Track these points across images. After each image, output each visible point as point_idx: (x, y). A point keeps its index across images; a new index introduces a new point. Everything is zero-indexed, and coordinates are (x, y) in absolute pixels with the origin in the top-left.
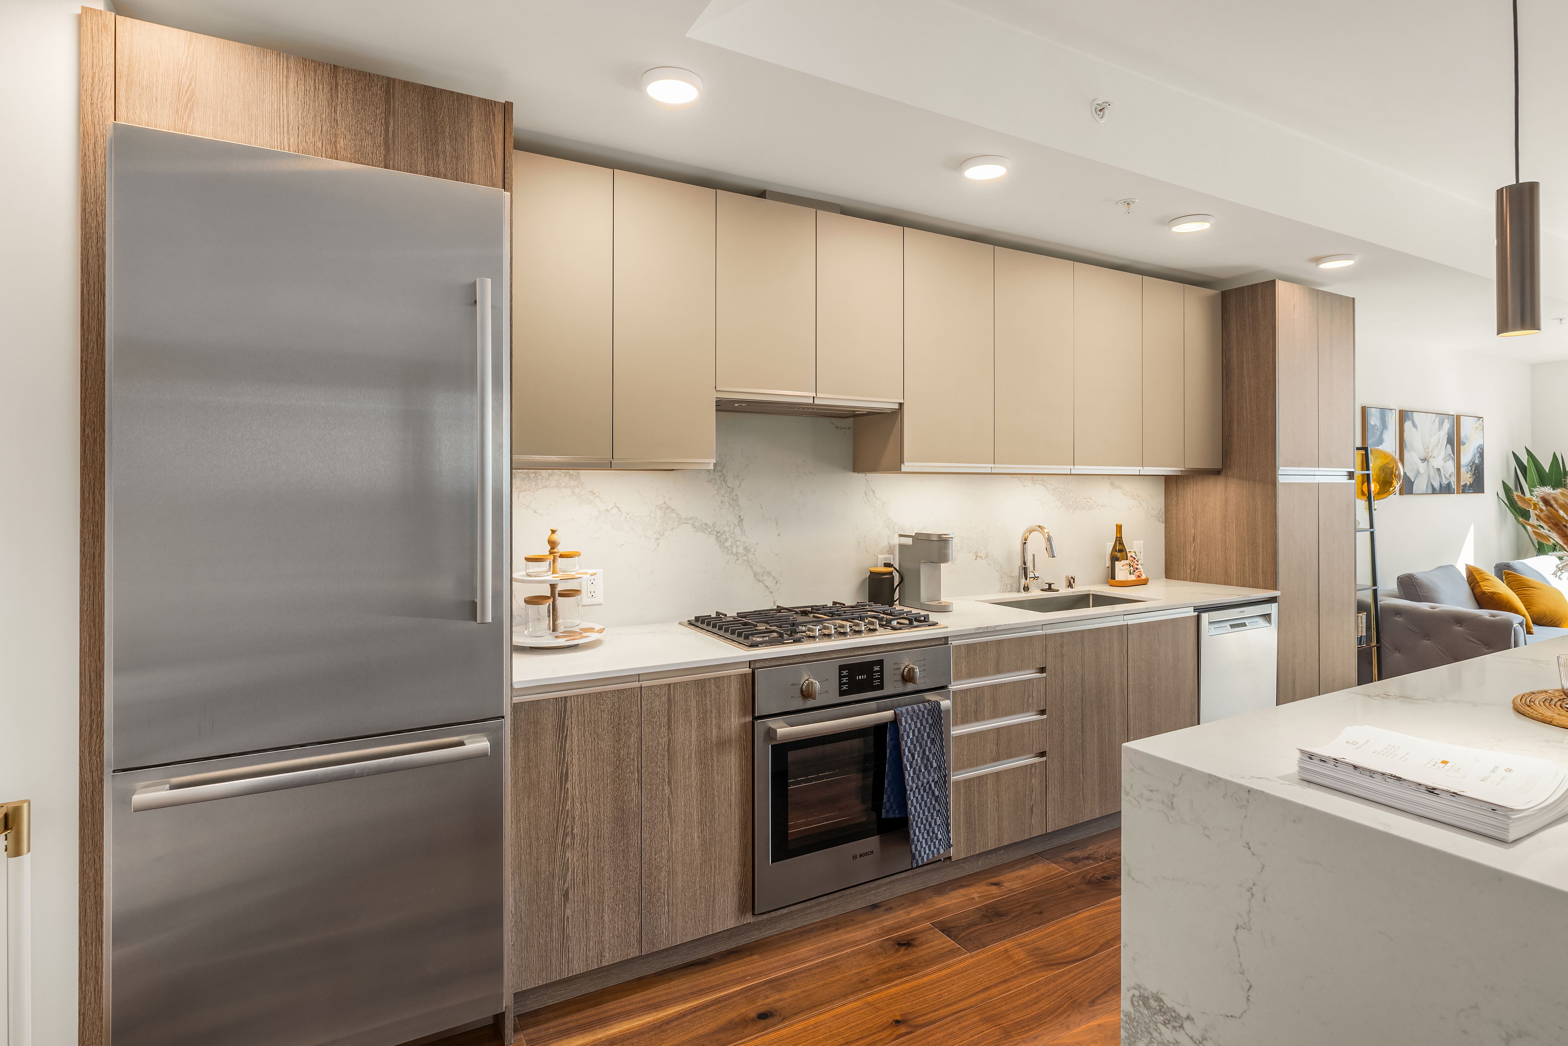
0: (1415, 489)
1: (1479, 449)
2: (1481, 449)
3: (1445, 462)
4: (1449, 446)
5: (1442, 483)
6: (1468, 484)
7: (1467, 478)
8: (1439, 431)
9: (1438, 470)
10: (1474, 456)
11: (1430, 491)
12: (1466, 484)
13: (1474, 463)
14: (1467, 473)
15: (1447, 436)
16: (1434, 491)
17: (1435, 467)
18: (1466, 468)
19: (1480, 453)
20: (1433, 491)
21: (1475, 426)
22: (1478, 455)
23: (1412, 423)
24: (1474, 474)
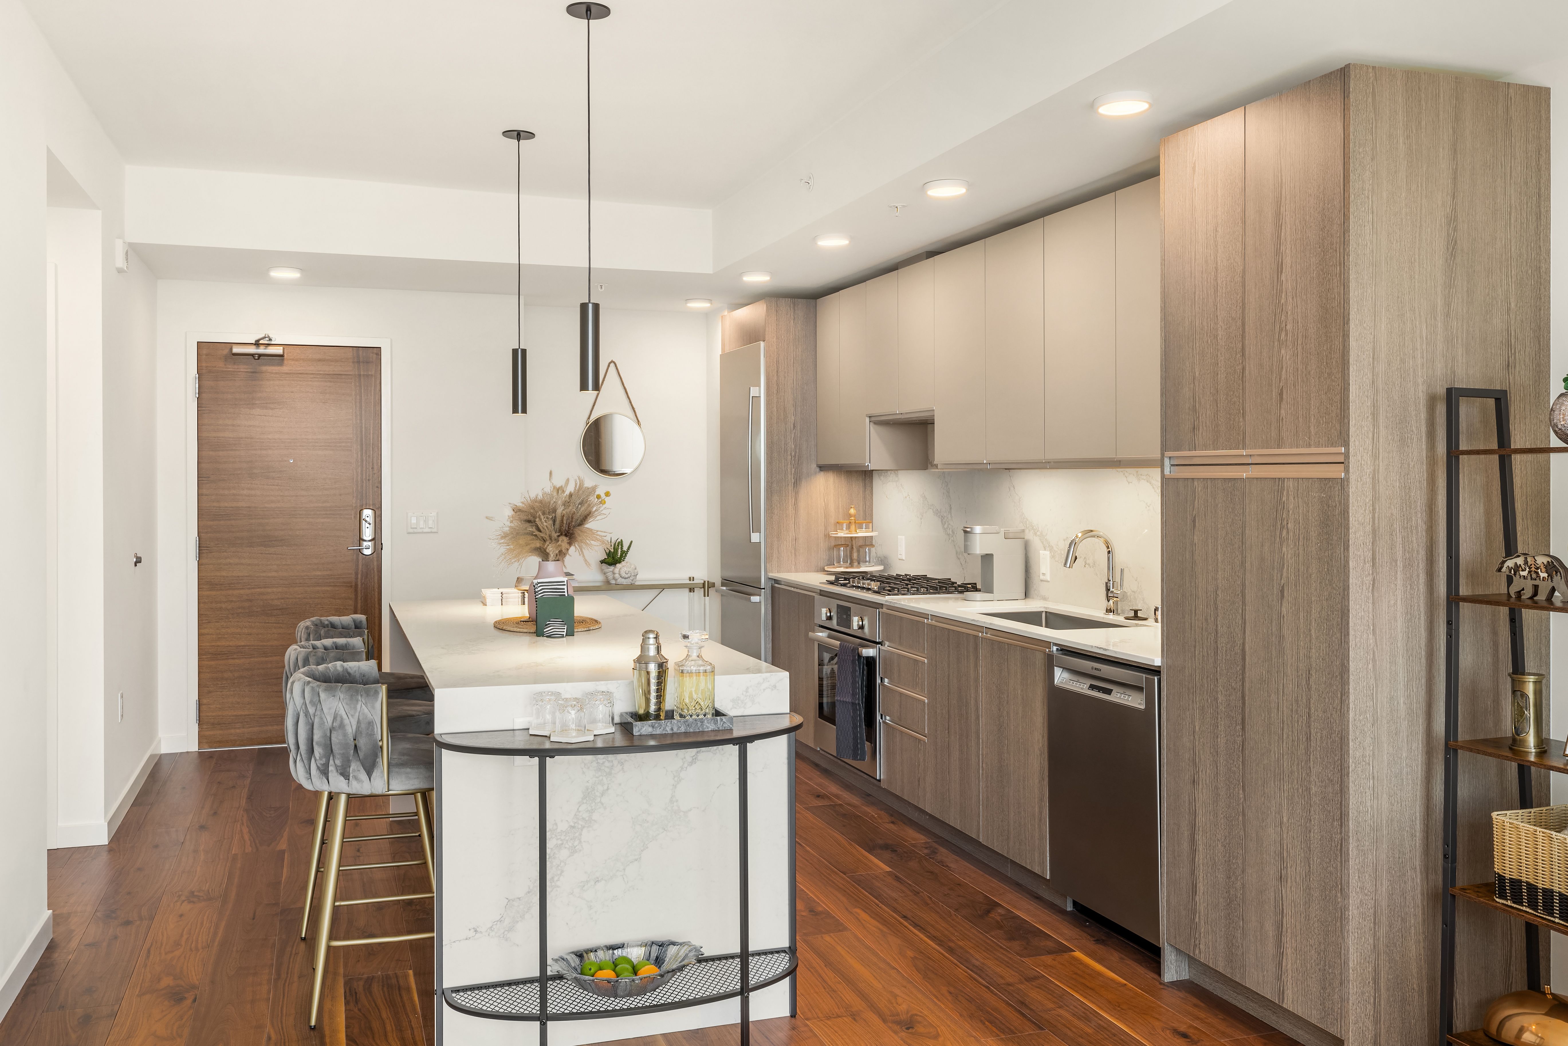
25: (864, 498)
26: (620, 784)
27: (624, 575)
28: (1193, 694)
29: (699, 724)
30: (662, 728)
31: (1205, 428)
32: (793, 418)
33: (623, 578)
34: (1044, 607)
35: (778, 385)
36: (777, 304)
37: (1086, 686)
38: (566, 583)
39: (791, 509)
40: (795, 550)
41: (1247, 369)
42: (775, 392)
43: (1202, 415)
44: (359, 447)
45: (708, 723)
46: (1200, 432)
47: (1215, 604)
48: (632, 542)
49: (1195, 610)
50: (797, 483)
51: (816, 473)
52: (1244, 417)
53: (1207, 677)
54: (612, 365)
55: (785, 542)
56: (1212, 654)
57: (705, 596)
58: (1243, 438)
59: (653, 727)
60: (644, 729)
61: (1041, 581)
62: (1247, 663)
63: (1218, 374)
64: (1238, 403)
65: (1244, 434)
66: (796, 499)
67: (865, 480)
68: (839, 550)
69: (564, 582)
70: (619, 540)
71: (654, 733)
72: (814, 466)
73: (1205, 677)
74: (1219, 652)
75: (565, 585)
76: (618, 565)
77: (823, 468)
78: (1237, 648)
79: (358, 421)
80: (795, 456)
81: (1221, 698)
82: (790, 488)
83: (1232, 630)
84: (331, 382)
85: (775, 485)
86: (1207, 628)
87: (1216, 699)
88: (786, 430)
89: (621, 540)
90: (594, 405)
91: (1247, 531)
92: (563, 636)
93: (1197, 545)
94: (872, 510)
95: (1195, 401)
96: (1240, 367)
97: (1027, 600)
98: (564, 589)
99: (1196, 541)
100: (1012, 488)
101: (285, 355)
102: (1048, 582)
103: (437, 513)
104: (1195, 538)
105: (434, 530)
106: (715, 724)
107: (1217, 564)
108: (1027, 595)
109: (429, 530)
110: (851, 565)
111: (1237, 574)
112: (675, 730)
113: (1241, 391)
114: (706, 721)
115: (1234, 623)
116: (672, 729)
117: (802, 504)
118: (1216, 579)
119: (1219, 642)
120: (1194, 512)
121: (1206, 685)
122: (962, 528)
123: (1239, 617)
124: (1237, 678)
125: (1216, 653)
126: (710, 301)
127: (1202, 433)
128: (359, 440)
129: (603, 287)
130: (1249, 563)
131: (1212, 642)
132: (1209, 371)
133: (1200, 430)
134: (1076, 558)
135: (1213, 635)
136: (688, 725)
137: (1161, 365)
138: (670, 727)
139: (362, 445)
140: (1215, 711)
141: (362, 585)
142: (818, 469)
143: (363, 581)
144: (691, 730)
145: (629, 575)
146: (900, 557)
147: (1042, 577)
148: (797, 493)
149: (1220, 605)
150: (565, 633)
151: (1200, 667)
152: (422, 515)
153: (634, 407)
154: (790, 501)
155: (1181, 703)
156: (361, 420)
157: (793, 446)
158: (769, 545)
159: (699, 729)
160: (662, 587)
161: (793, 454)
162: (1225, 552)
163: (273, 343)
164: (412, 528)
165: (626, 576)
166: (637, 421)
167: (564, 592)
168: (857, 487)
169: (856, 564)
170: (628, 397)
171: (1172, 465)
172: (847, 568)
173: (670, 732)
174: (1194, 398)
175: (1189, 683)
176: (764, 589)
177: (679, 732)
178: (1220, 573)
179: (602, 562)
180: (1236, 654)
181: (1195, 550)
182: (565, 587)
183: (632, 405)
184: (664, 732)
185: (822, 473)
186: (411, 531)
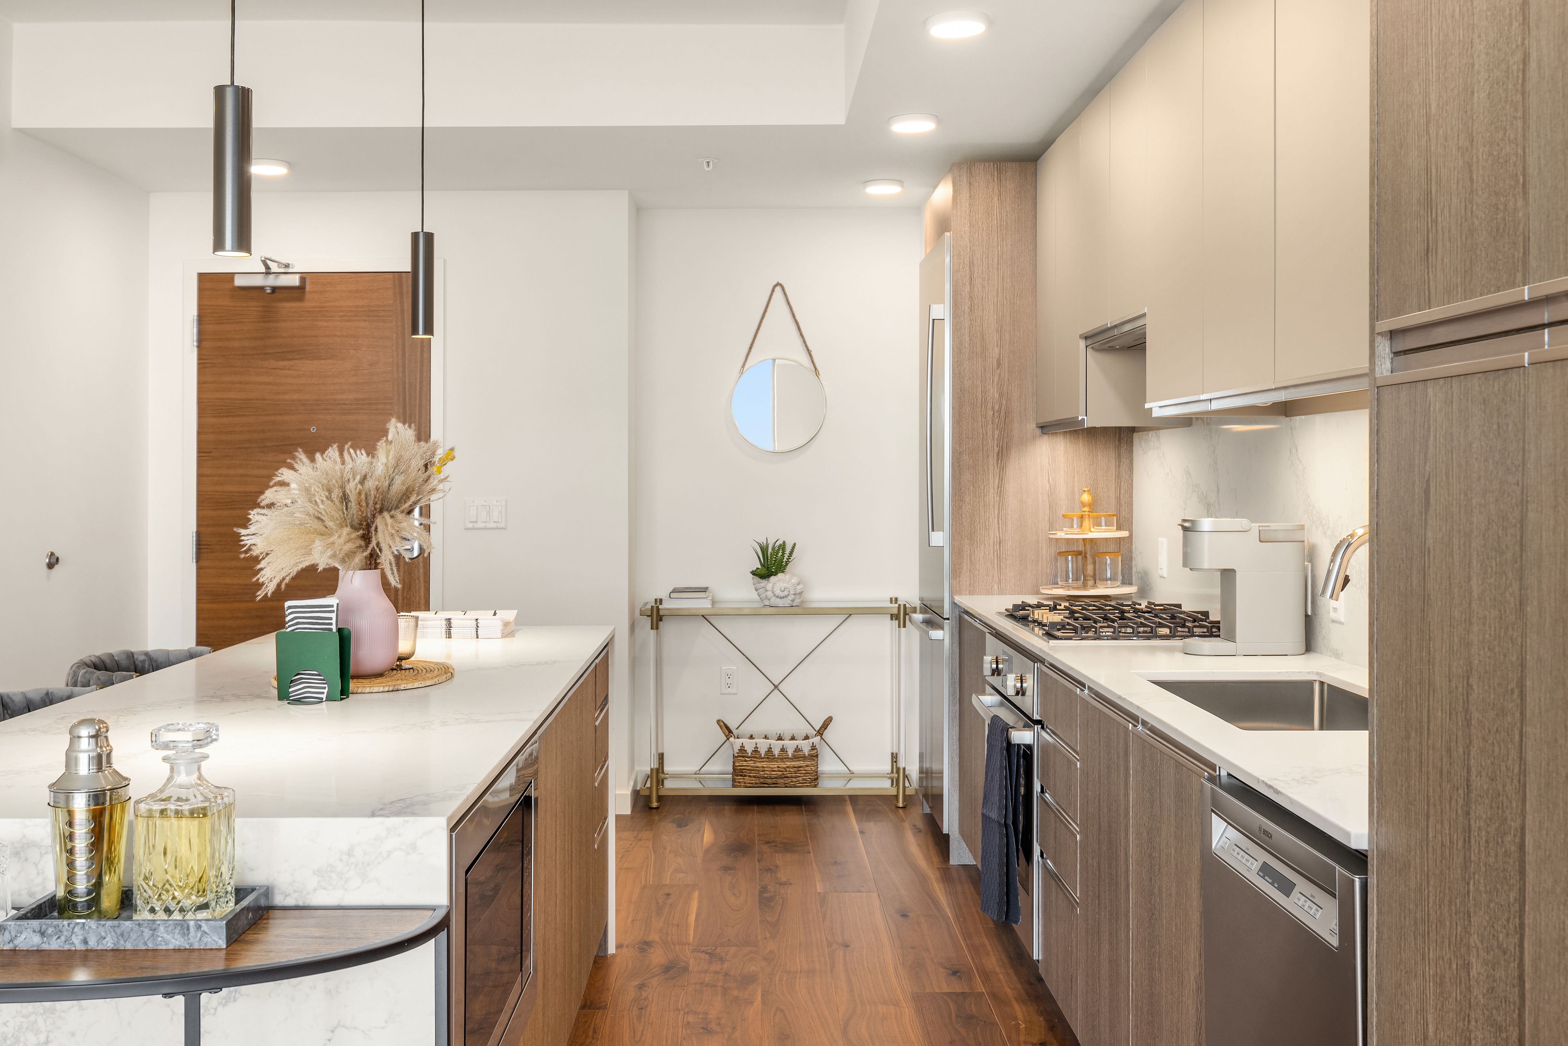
25: (1118, 477)
26: (73, 1034)
27: (778, 592)
28: (1424, 937)
29: (147, 933)
30: (63, 938)
31: (1448, 244)
32: (997, 351)
33: (777, 597)
34: (1317, 673)
35: (971, 298)
36: (971, 172)
37: (1256, 866)
38: (335, 608)
39: (992, 496)
40: (999, 558)
41: (1534, 55)
42: (967, 310)
43: (1442, 212)
44: (401, 410)
45: (167, 932)
46: (1439, 257)
47: (1466, 710)
48: (795, 544)
49: (1429, 722)
50: (1003, 454)
51: (1034, 438)
52: (1525, 193)
53: (1450, 902)
54: (778, 289)
55: (982, 547)
56: (1460, 843)
57: (899, 627)
58: (1524, 253)
59: (43, 934)
60: (23, 937)
61: (1333, 621)
62: (1529, 888)
63: (1473, 93)
64: (1514, 158)
65: (1526, 240)
66: (1001, 479)
67: (1118, 448)
68: (1067, 559)
69: (332, 606)
70: (780, 542)
71: (45, 947)
72: (1032, 426)
73: (1446, 902)
74: (1473, 841)
75: (333, 611)
76: (772, 578)
77: (1046, 428)
78: (1509, 838)
79: (401, 374)
80: (999, 411)
81: (1476, 968)
82: (992, 461)
83: (1500, 787)
84: (365, 321)
85: (965, 457)
86: (1449, 773)
87: (1467, 966)
88: (985, 370)
89: (784, 542)
90: (751, 348)
91: (1531, 515)
92: (321, 701)
93: (1432, 552)
94: (1131, 497)
95: (1429, 180)
96: (1519, 56)
97: (1311, 656)
98: (331, 619)
99: (1430, 542)
100: (1294, 451)
101: (308, 288)
102: (1342, 623)
103: (506, 501)
104: (1429, 534)
105: (500, 525)
106: (184, 935)
107: (1470, 604)
108: (1309, 645)
109: (494, 525)
110: (1085, 586)
111: (1510, 632)
112: (93, 944)
113: (1520, 123)
114: (162, 928)
115: (1503, 768)
116: (85, 942)
117: (1011, 487)
118: (1468, 645)
119: (1472, 814)
120: (1427, 468)
121: (1448, 923)
122: (1180, 522)
123: (1514, 754)
124: (1508, 920)
125: (1467, 841)
126: (901, 182)
127: (1442, 260)
128: (401, 399)
129: (711, 164)
130: (1535, 603)
131: (1460, 812)
132: (1456, 92)
133: (1439, 251)
134: (1347, 580)
135: (1461, 791)
136: (122, 935)
137: (1372, 107)
138: (81, 937)
139: (404, 406)
140: (1465, 996)
141: (403, 599)
142: (1038, 431)
143: (405, 595)
144: (129, 946)
145: (786, 593)
146: (1160, 572)
147: (1333, 615)
148: (1002, 469)
149: (1476, 715)
150: (324, 696)
151: (1437, 872)
152: (485, 504)
153: (811, 348)
154: (991, 481)
155: (1403, 954)
156: (404, 372)
157: (997, 396)
158: (957, 551)
159: (146, 944)
160: (849, 613)
161: (997, 407)
162: (1486, 573)
163: (290, 270)
164: (471, 522)
165: (782, 594)
166: (814, 369)
167: (331, 624)
168: (1105, 458)
169: (1091, 583)
170: (801, 335)
171: (1397, 354)
172: (1077, 588)
173: (80, 946)
174: (1428, 170)
175: (1417, 907)
176: (948, 619)
177: (100, 947)
178: (1475, 628)
179: (754, 573)
180: (1507, 854)
181: (1429, 567)
182: (333, 615)
183: (806, 346)
184: (67, 947)
185: (1046, 437)
186: (470, 525)
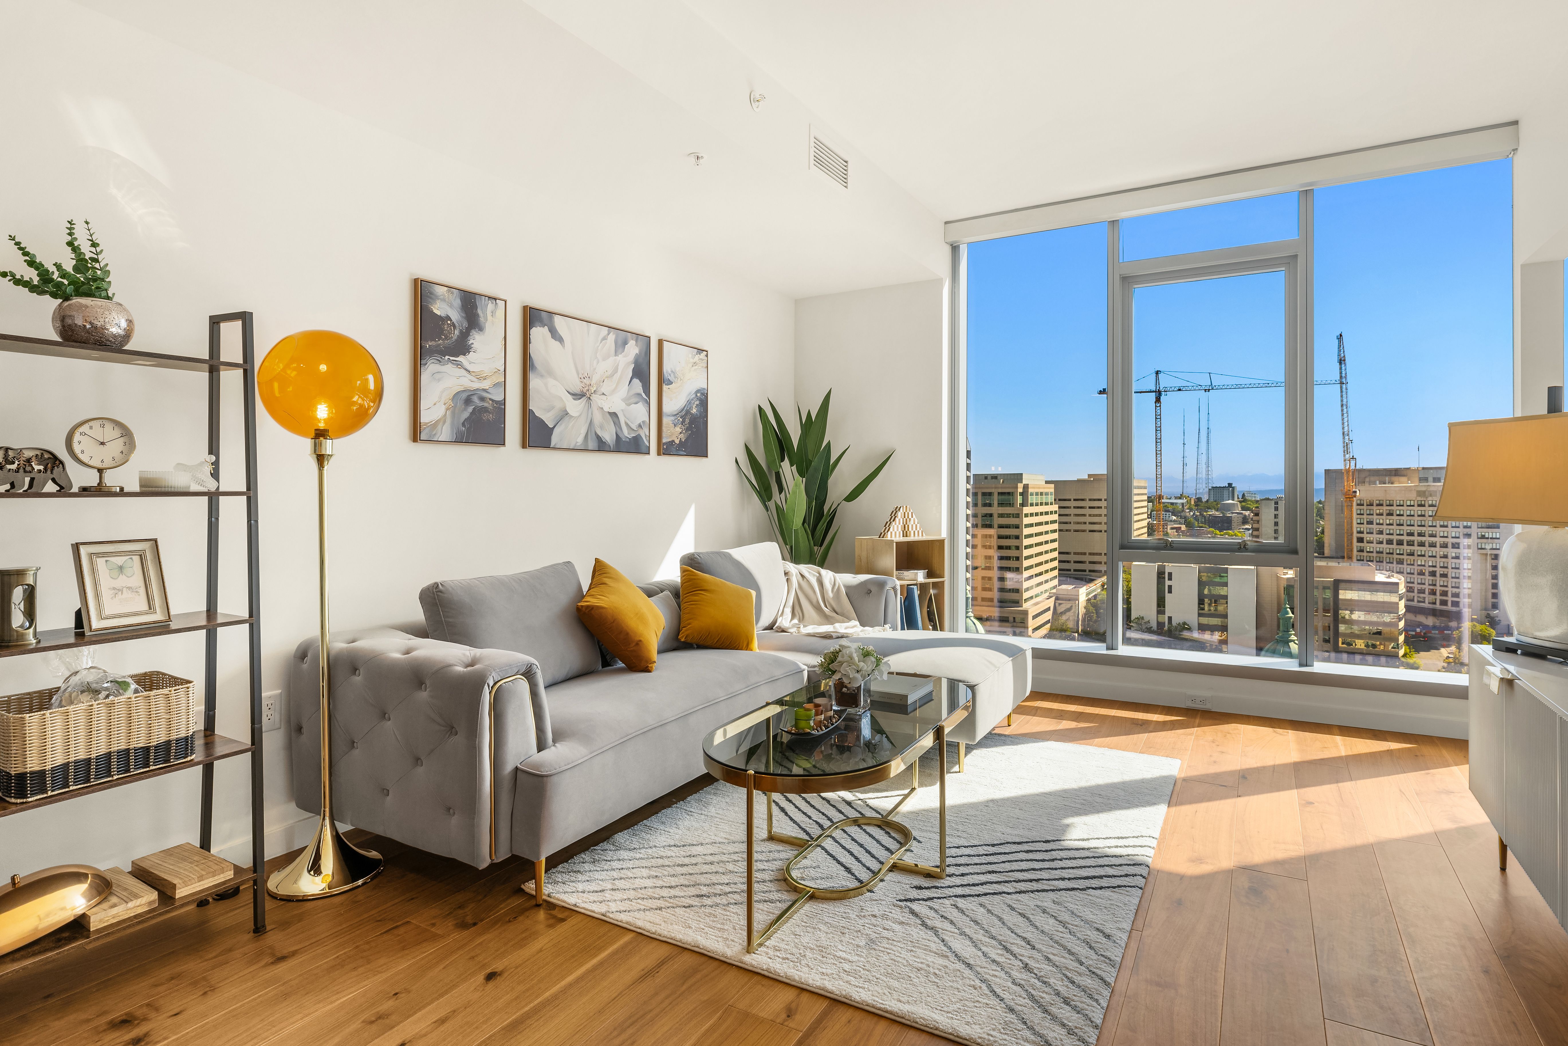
0: (555, 440)
1: (699, 395)
2: (702, 394)
3: (629, 405)
4: (636, 381)
5: (621, 436)
6: (677, 441)
7: (674, 433)
8: (616, 354)
9: (614, 415)
10: (689, 402)
11: (592, 445)
12: (673, 441)
13: (688, 412)
14: (675, 426)
15: (633, 366)
16: (602, 447)
17: (606, 409)
18: (673, 418)
19: (700, 400)
20: (599, 447)
21: (692, 360)
22: (698, 402)
23: (550, 331)
24: (687, 430)
